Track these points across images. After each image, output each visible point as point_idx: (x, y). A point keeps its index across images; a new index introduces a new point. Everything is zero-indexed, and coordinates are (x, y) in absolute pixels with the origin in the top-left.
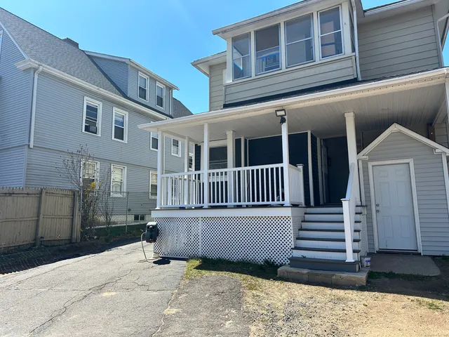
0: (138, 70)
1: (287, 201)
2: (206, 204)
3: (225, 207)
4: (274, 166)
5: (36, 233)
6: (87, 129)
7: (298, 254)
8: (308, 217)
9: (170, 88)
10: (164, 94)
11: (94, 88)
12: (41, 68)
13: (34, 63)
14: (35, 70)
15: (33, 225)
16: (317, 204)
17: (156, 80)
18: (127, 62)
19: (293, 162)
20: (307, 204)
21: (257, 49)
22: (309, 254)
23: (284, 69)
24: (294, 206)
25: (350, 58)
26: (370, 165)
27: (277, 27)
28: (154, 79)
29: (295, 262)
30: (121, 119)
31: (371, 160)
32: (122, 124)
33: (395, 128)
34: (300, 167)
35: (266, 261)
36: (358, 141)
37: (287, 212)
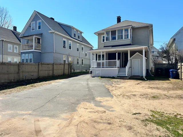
0: (74, 29)
1: (117, 67)
2: (101, 67)
3: (104, 68)
4: (115, 60)
5: (64, 72)
6: (64, 47)
7: (118, 75)
8: (120, 69)
9: (81, 33)
10: (80, 35)
11: (65, 36)
12: (55, 32)
13: (54, 31)
14: (54, 33)
15: (63, 71)
16: (122, 67)
17: (78, 31)
18: (71, 27)
19: (118, 60)
20: (120, 67)
21: (111, 35)
22: (120, 75)
23: (117, 40)
24: (118, 67)
25: (130, 40)
26: (132, 60)
27: (116, 31)
28: (77, 31)
29: (118, 76)
30: (70, 44)
31: (133, 59)
32: (70, 45)
33: (137, 53)
34: (119, 60)
35: (113, 77)
36: (130, 55)
37: (117, 68)
